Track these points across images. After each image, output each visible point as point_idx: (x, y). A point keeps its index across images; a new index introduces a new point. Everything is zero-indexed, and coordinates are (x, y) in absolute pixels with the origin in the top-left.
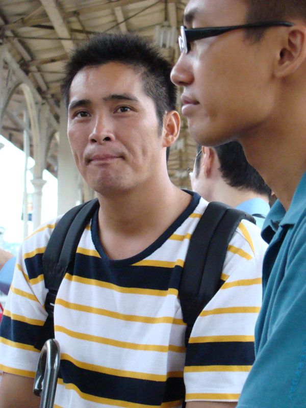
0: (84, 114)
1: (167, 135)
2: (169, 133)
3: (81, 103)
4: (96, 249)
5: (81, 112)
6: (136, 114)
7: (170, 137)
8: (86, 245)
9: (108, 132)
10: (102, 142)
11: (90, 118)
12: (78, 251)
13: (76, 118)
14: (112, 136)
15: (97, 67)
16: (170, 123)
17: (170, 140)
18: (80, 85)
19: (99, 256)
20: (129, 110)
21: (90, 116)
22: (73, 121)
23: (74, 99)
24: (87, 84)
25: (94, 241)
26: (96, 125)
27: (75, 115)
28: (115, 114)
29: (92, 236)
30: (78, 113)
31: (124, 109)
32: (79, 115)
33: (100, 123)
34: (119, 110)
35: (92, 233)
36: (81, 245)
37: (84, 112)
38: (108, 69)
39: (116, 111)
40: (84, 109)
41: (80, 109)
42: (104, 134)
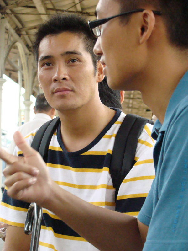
0: (48, 64)
2: (100, 73)
3: (47, 57)
5: (46, 63)
6: (81, 63)
7: (101, 76)
8: (54, 144)
9: (65, 75)
10: (61, 81)
11: (52, 67)
13: (44, 67)
14: (67, 77)
15: (56, 35)
16: (100, 67)
17: (101, 78)
18: (45, 46)
19: (61, 150)
20: (76, 61)
21: (53, 65)
22: (42, 69)
23: (42, 55)
24: (50, 46)
25: (59, 141)
26: (57, 71)
27: (43, 65)
28: (69, 64)
29: (58, 139)
30: (45, 64)
31: (73, 61)
32: (46, 65)
33: (59, 70)
34: (71, 62)
35: (57, 137)
36: (51, 144)
37: (49, 63)
38: (63, 36)
39: (68, 62)
40: (49, 61)
41: (46, 61)
42: (62, 76)
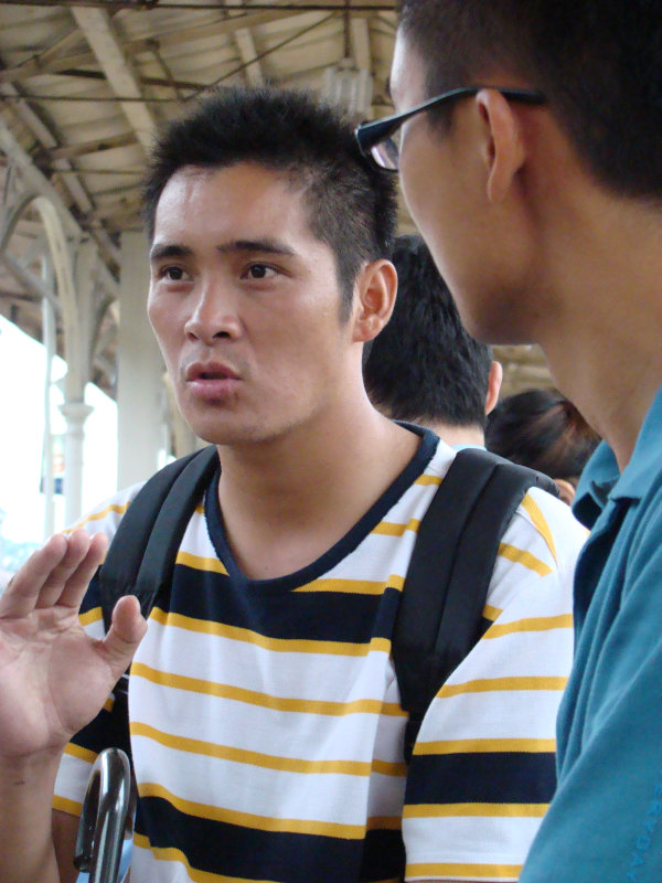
1: (365, 315)
4: (219, 555)
6: (289, 282)
7: (372, 319)
9: (226, 320)
10: (211, 339)
11: (191, 283)
12: (179, 560)
13: (163, 281)
14: (234, 328)
15: (211, 173)
16: (372, 287)
18: (172, 208)
21: (192, 279)
22: (158, 285)
26: (201, 304)
27: (162, 273)
28: (244, 281)
30: (167, 272)
32: (169, 276)
35: (208, 522)
40: (179, 263)
41: (171, 261)
42: (216, 325)
